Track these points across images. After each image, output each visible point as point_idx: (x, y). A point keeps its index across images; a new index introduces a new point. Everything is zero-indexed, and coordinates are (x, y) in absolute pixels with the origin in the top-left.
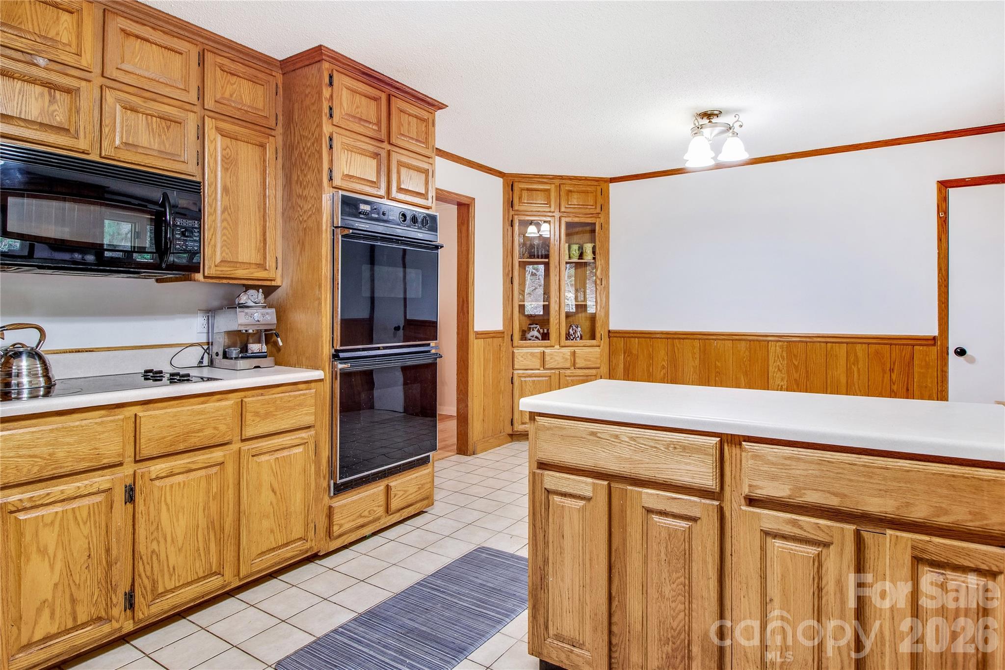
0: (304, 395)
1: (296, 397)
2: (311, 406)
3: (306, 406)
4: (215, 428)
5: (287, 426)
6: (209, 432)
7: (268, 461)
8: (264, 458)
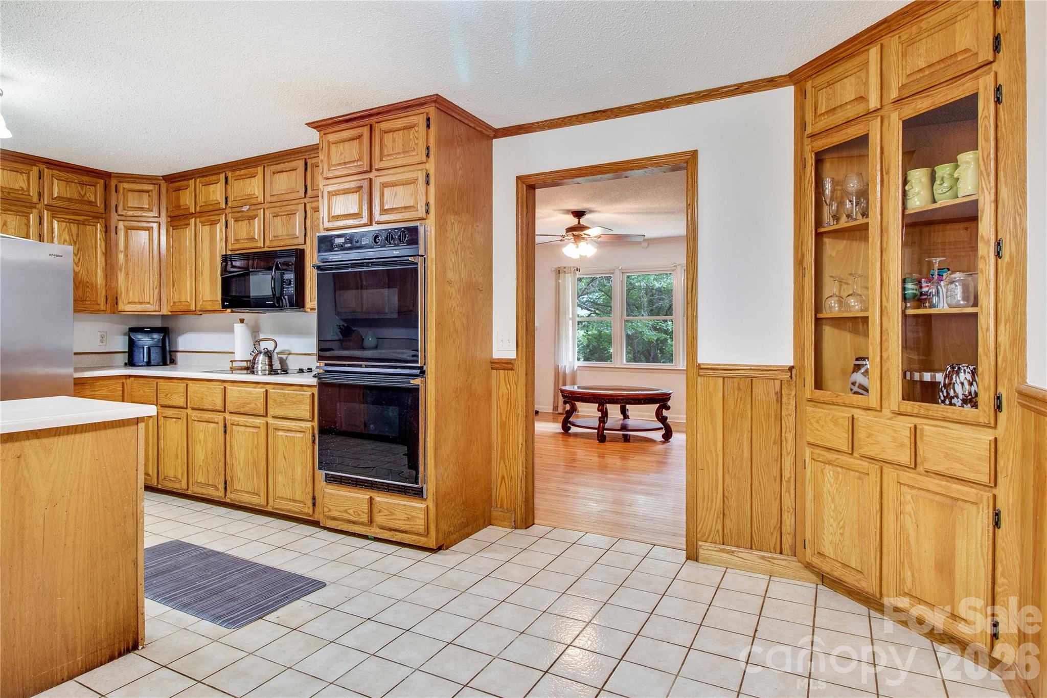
0: (302, 395)
1: (297, 395)
2: (307, 404)
3: (303, 404)
4: (256, 404)
5: (292, 415)
6: (253, 405)
7: (282, 435)
8: (280, 433)
